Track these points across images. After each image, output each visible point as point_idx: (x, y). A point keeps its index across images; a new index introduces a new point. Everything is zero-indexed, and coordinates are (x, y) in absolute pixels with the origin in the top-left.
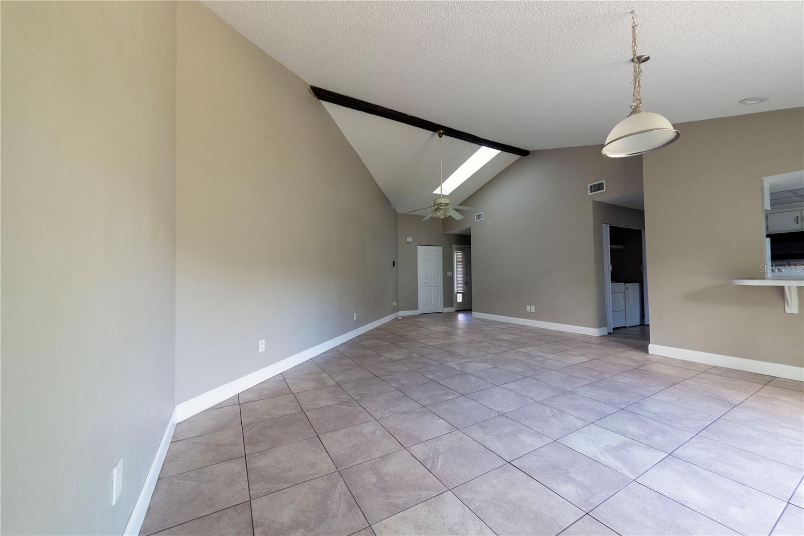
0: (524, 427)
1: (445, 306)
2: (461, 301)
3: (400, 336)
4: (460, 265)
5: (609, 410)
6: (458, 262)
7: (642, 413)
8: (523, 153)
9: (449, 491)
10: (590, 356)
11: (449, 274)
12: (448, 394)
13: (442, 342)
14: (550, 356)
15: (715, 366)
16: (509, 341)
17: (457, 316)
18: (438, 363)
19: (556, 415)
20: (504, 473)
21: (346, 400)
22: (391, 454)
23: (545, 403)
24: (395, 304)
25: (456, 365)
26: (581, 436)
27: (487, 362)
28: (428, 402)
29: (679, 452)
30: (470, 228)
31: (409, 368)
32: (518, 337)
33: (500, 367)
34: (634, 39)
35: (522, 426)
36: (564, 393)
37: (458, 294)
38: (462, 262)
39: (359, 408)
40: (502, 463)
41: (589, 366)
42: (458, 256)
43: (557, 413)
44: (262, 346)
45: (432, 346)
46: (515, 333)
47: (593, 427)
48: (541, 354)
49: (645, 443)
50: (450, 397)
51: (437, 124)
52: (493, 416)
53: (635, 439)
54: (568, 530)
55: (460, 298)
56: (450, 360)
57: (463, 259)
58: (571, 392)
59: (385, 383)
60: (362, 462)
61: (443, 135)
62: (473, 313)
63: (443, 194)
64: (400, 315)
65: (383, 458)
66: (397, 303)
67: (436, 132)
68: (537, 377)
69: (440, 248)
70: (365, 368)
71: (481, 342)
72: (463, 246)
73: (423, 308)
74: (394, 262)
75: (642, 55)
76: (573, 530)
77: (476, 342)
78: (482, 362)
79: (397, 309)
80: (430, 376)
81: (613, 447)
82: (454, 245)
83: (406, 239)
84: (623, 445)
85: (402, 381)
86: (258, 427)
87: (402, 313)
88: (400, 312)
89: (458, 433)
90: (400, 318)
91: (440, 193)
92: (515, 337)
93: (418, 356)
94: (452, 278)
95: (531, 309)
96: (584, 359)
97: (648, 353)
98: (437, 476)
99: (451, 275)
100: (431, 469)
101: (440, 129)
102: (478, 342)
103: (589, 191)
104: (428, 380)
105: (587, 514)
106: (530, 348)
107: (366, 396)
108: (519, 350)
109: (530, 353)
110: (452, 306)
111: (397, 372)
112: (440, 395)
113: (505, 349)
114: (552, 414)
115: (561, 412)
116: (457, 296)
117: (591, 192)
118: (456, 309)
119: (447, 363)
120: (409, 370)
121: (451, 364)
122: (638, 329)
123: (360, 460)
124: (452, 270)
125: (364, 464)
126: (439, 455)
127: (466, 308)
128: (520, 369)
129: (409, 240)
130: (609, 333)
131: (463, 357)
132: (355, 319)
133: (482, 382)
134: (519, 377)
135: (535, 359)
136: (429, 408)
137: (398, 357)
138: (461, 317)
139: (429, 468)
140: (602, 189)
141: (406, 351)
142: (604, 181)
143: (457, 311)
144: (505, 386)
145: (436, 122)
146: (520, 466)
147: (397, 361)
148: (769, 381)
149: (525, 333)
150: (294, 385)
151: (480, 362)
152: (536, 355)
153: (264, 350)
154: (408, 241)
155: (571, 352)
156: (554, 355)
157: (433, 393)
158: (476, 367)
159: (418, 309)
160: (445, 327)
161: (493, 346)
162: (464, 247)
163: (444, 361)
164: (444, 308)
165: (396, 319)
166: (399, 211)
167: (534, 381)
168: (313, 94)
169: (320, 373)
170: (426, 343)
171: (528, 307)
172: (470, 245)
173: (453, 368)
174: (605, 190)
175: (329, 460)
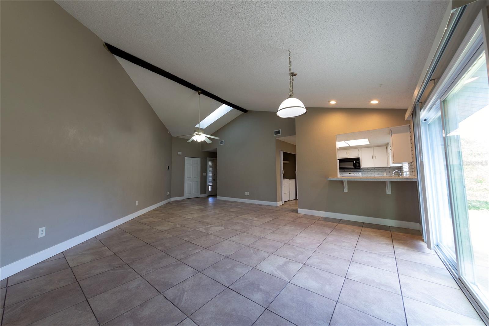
0: (238, 263)
1: (201, 194)
2: (211, 190)
3: (170, 214)
4: (211, 169)
5: (280, 245)
6: (209, 167)
7: (294, 244)
8: (245, 111)
9: (188, 318)
10: (274, 217)
11: (204, 174)
12: (196, 249)
13: (197, 216)
14: (255, 219)
15: (322, 217)
16: (235, 212)
17: (208, 199)
18: (193, 230)
19: (255, 252)
20: (224, 295)
21: (119, 266)
22: (149, 301)
23: (250, 246)
24: (169, 194)
25: (203, 230)
26: (267, 262)
27: (222, 226)
28: (182, 256)
29: (308, 262)
30: (217, 148)
31: (172, 235)
32: (240, 209)
33: (229, 228)
34: (290, 63)
35: (238, 262)
36: (261, 238)
37: (209, 186)
38: (212, 168)
39: (129, 270)
40: (224, 288)
41: (273, 222)
42: (210, 164)
43: (256, 251)
44: (42, 232)
45: (190, 219)
46: (239, 207)
47: (272, 256)
48: (251, 218)
49: (294, 260)
50: (197, 251)
51: (197, 87)
52: (222, 259)
53: (291, 259)
54: (256, 323)
55: (210, 189)
56: (200, 227)
57: (213, 166)
58: (264, 238)
59: (153, 248)
60: (124, 312)
61: (201, 94)
62: (217, 197)
63: (200, 127)
64: (172, 200)
65: (142, 305)
66: (170, 193)
67: (197, 91)
68: (247, 231)
69: (199, 160)
70: (140, 238)
71: (220, 214)
72: (212, 158)
73: (187, 195)
74: (168, 167)
75: (294, 72)
76: (259, 321)
77: (217, 214)
78: (219, 226)
79: (170, 196)
80: (186, 239)
81: (280, 265)
82: (207, 158)
83: (178, 153)
84: (286, 264)
85: (166, 245)
86: (23, 305)
87: (173, 199)
88: (172, 198)
89: (200, 275)
90: (172, 202)
91: (198, 127)
92: (239, 209)
93: (180, 226)
94: (206, 177)
95: (247, 193)
96: (271, 219)
97: (297, 213)
98: (181, 309)
99: (205, 175)
100: (177, 305)
101: (199, 90)
102: (218, 214)
103: (274, 134)
104: (185, 241)
105: (266, 309)
106: (246, 215)
107: (137, 259)
108: (240, 217)
109: (245, 218)
110: (205, 193)
111: (164, 239)
112: (191, 251)
113: (232, 217)
114: (254, 252)
115: (258, 250)
116: (209, 187)
117: (275, 134)
118: (208, 195)
119: (198, 229)
120: (172, 236)
121: (201, 229)
122: (294, 201)
123: (123, 312)
124: (206, 172)
125: (125, 314)
126: (184, 293)
127: (214, 194)
128: (239, 228)
129: (180, 153)
130: (282, 204)
131: (209, 224)
132: (137, 205)
133: (218, 238)
134: (239, 232)
135: (247, 221)
136: (182, 261)
137: (166, 228)
138: (210, 199)
139: (176, 304)
140: (280, 134)
141: (172, 224)
142: (280, 130)
143: (208, 196)
144: (231, 239)
145: (197, 85)
146: (234, 288)
147: (165, 231)
148: (339, 221)
149: (244, 207)
150: (73, 260)
151: (218, 226)
152: (248, 219)
153: (44, 235)
154: (178, 154)
155: (266, 216)
156: (256, 218)
157: (186, 250)
158: (216, 229)
159: (184, 196)
160: (200, 206)
161: (226, 216)
162: (214, 159)
163: (197, 227)
164: (201, 195)
165: (169, 203)
166: (173, 135)
167: (246, 234)
168: (108, 49)
169: (101, 247)
170: (186, 217)
171: (246, 192)
172: (217, 158)
173: (202, 232)
174: (281, 134)
175: (94, 318)
